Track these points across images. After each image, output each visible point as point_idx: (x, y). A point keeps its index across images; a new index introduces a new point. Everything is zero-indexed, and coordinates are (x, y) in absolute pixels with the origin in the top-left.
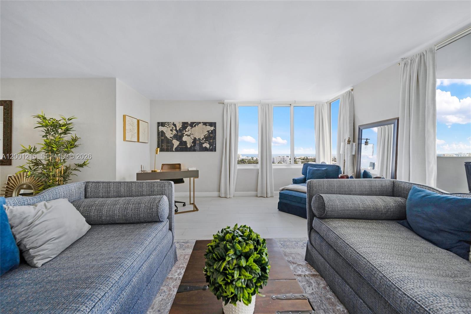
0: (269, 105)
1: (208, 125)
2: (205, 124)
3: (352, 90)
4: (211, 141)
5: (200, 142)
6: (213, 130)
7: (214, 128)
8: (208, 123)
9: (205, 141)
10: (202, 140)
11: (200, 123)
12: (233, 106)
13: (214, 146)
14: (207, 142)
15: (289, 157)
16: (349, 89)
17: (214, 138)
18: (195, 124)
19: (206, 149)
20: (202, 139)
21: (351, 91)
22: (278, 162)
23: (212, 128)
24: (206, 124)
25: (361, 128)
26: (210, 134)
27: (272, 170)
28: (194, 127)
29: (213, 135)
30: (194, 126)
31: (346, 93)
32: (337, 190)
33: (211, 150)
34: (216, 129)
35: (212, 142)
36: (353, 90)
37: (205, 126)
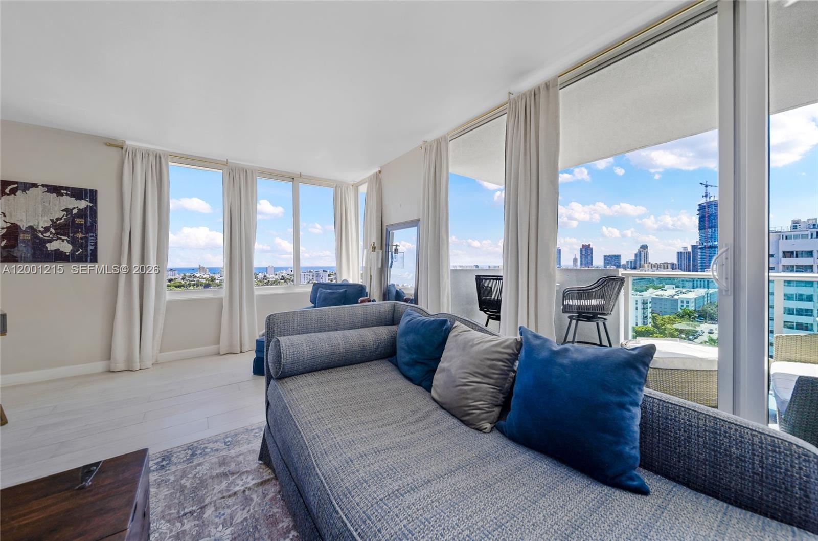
0: (246, 171)
1: (67, 194)
2: (56, 190)
3: (380, 172)
4: (79, 235)
5: (35, 236)
6: (86, 208)
7: (91, 205)
8: (67, 189)
9: (57, 234)
10: (42, 233)
11: (35, 185)
12: (152, 158)
13: (90, 248)
14: (63, 238)
15: (327, 272)
16: (377, 170)
17: (92, 228)
18: (16, 186)
19: (59, 256)
20: (42, 229)
21: (378, 173)
22: (308, 281)
23: (83, 204)
24: (60, 191)
25: (389, 229)
26: (74, 217)
27: (255, 297)
28: (8, 195)
29: (86, 222)
30: (7, 191)
31: (373, 175)
32: (316, 325)
33: (81, 259)
34: (96, 206)
35: (82, 239)
36: (382, 172)
37: (55, 195)
